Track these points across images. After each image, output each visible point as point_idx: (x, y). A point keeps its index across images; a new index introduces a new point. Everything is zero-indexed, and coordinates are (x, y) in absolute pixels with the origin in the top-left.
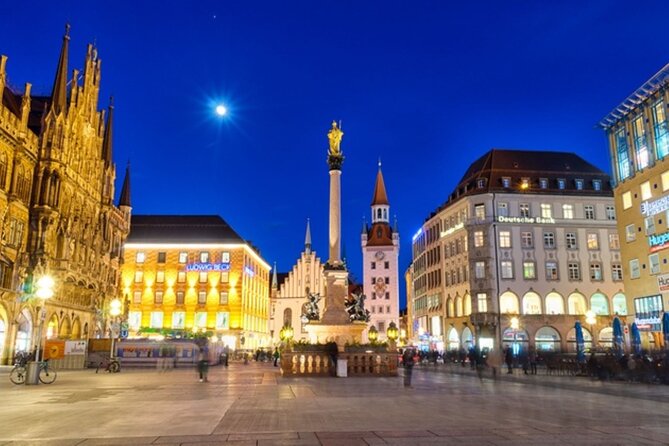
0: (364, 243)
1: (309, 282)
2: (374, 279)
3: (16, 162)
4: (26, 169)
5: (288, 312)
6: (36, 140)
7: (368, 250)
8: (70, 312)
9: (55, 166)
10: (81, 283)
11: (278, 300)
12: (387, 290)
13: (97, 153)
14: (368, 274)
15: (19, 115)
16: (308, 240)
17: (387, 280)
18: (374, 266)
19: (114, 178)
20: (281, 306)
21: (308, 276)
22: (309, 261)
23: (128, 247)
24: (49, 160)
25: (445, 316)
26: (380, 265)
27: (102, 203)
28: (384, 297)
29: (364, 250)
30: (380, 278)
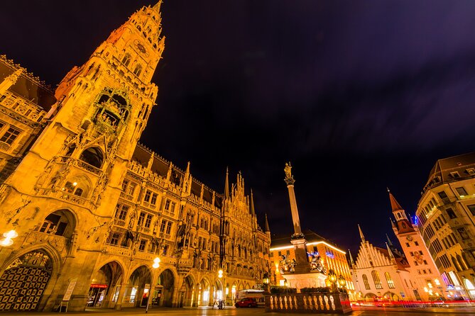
0: (396, 233)
1: (370, 259)
2: (412, 253)
3: (211, 219)
4: (217, 222)
5: (364, 277)
6: (219, 210)
7: (400, 236)
8: (243, 280)
9: (226, 219)
10: (245, 267)
11: (357, 270)
12: (424, 259)
13: (247, 212)
14: (407, 251)
15: (211, 203)
16: (362, 236)
17: (421, 253)
18: (408, 245)
19: (256, 220)
20: (359, 273)
21: (369, 255)
22: (366, 247)
23: (272, 250)
24: (224, 217)
25: (456, 271)
26: (412, 244)
27: (253, 232)
28: (423, 263)
29: (398, 237)
30: (415, 252)
